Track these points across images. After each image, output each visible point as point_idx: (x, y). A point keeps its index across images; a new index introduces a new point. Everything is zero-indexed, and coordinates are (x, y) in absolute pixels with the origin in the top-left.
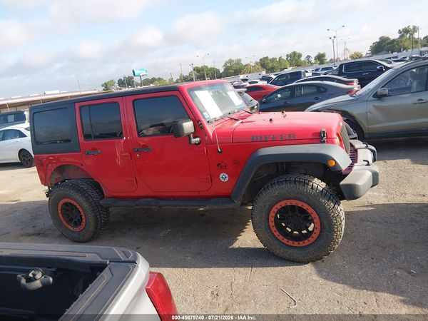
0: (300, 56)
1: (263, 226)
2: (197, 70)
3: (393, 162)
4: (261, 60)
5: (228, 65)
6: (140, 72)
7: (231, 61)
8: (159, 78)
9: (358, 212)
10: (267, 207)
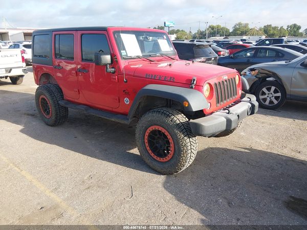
0: (299, 28)
1: (140, 141)
2: (212, 28)
3: (301, 121)
4: (265, 26)
5: (237, 27)
6: (169, 24)
7: (240, 24)
8: (182, 31)
9: (235, 151)
10: (144, 128)
